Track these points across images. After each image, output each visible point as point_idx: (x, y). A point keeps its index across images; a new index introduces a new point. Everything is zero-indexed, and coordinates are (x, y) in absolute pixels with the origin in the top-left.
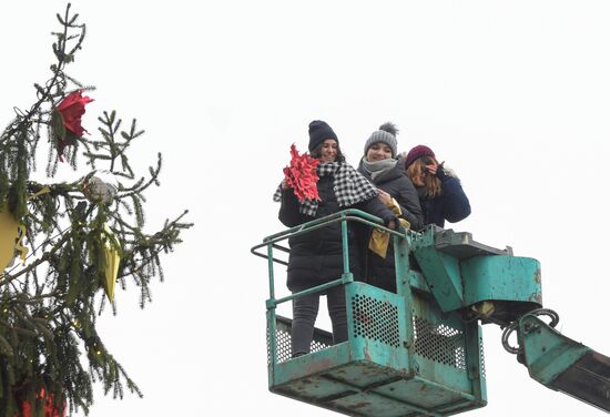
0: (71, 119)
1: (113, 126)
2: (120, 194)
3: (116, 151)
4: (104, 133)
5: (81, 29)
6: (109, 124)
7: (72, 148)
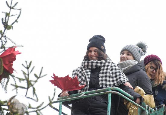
0: (7, 63)
1: (30, 69)
2: (29, 110)
3: (29, 84)
4: (24, 73)
5: (19, 11)
6: (28, 68)
7: (6, 79)
